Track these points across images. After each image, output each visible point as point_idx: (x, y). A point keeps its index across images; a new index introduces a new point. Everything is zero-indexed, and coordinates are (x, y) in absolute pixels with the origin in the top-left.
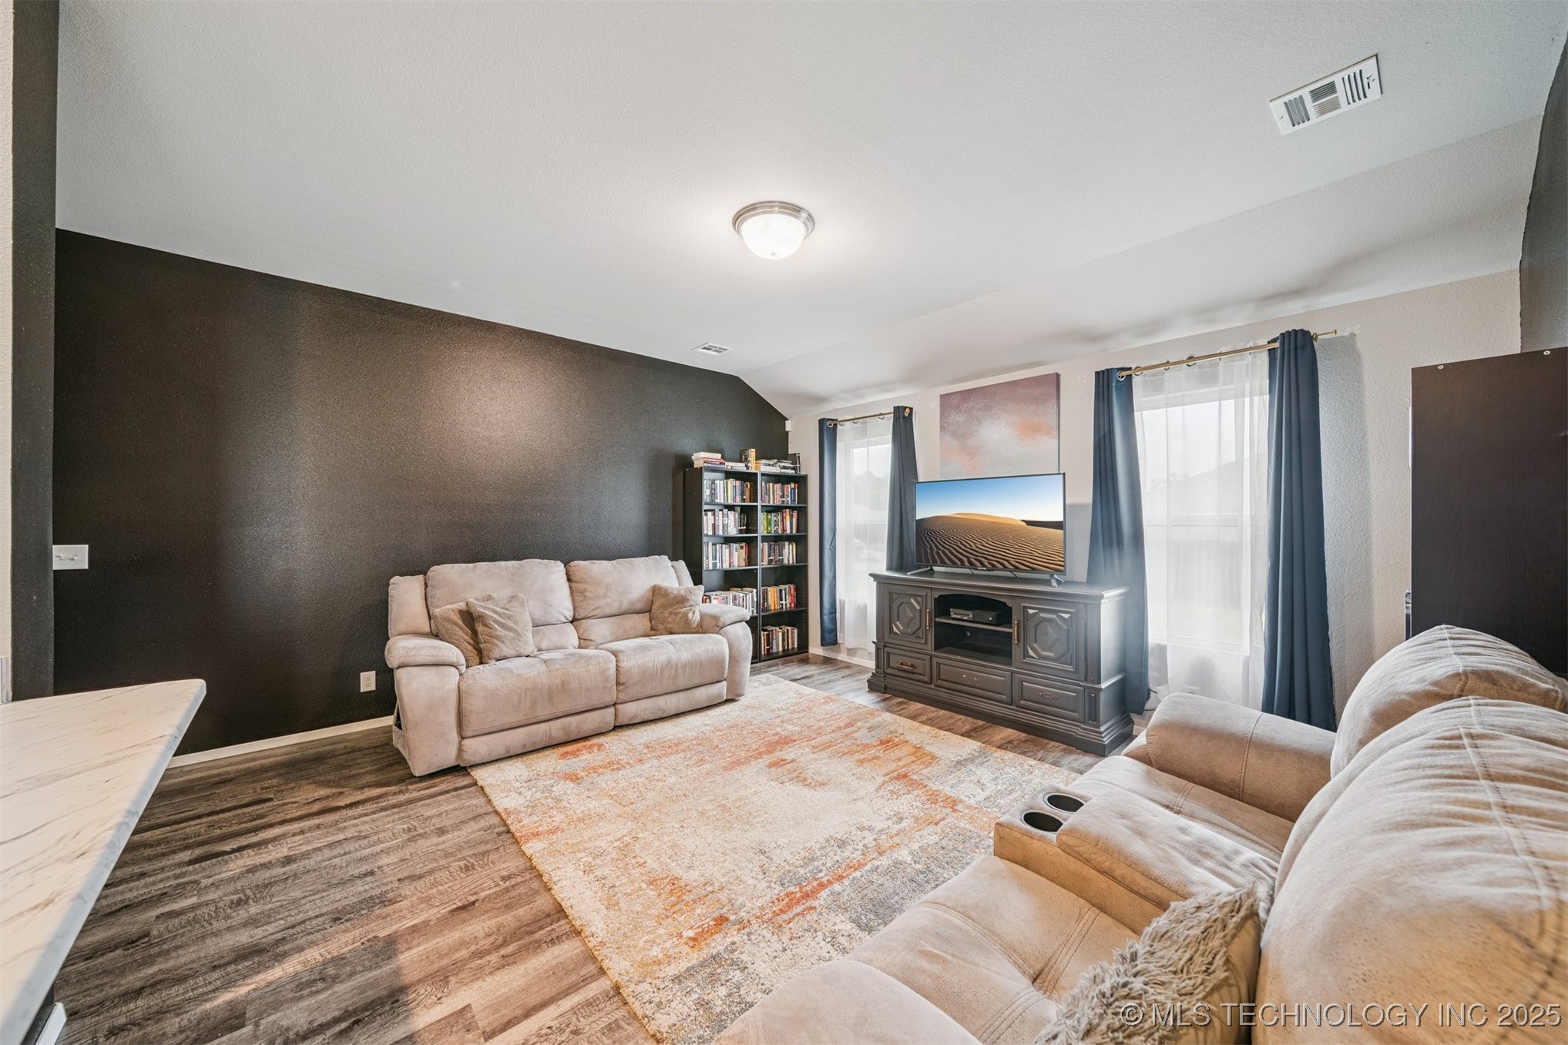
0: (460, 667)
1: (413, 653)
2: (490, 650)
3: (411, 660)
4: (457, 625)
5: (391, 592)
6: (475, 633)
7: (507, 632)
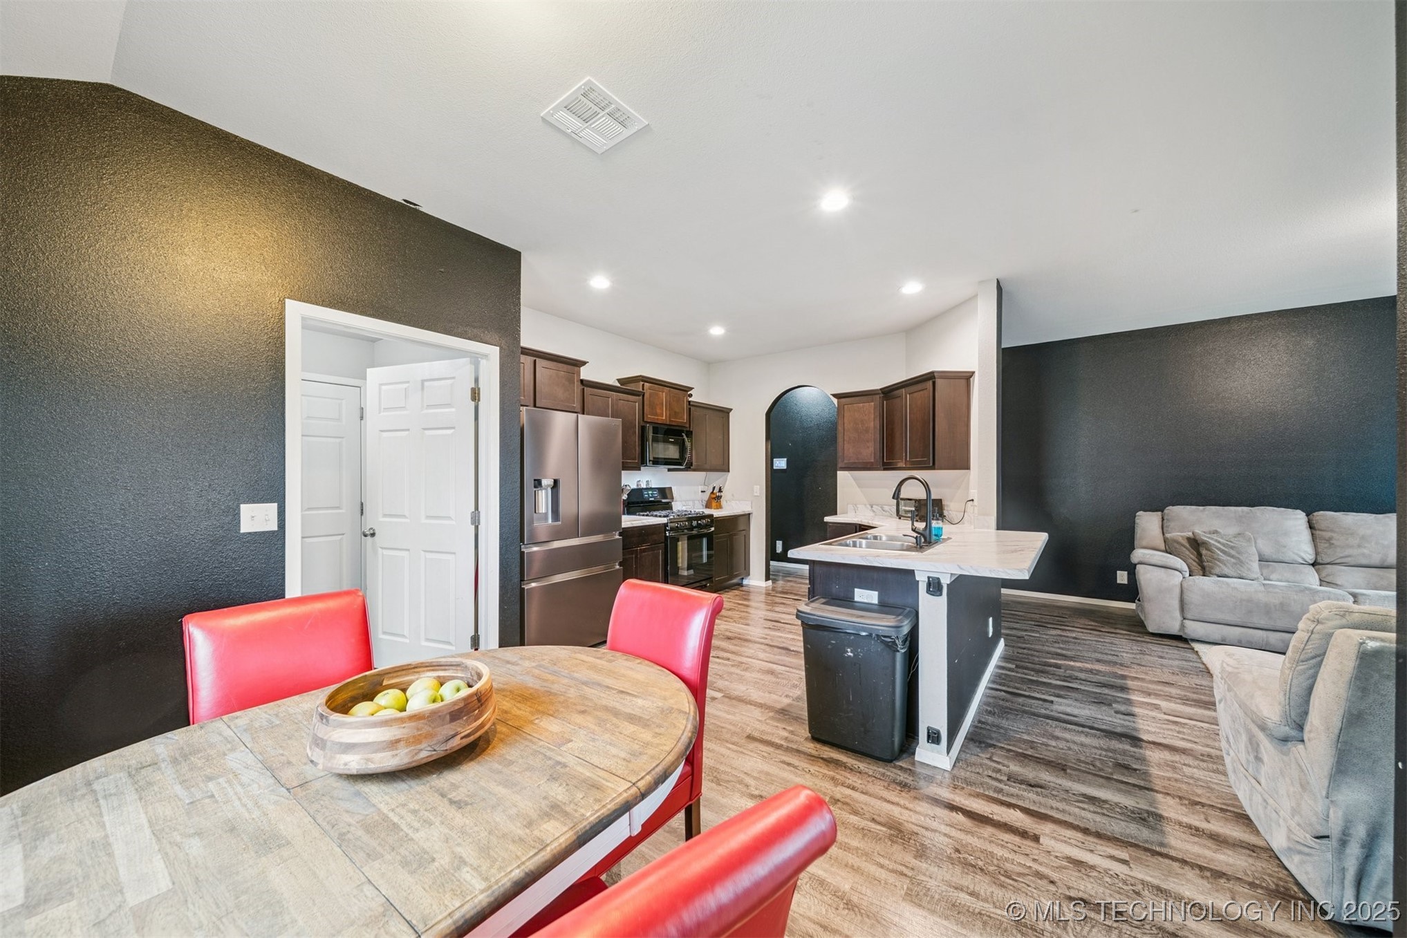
0: (1184, 573)
1: (1148, 557)
2: (1212, 568)
3: (1146, 560)
4: (1185, 547)
5: (1137, 521)
6: (1200, 555)
7: (1229, 558)
